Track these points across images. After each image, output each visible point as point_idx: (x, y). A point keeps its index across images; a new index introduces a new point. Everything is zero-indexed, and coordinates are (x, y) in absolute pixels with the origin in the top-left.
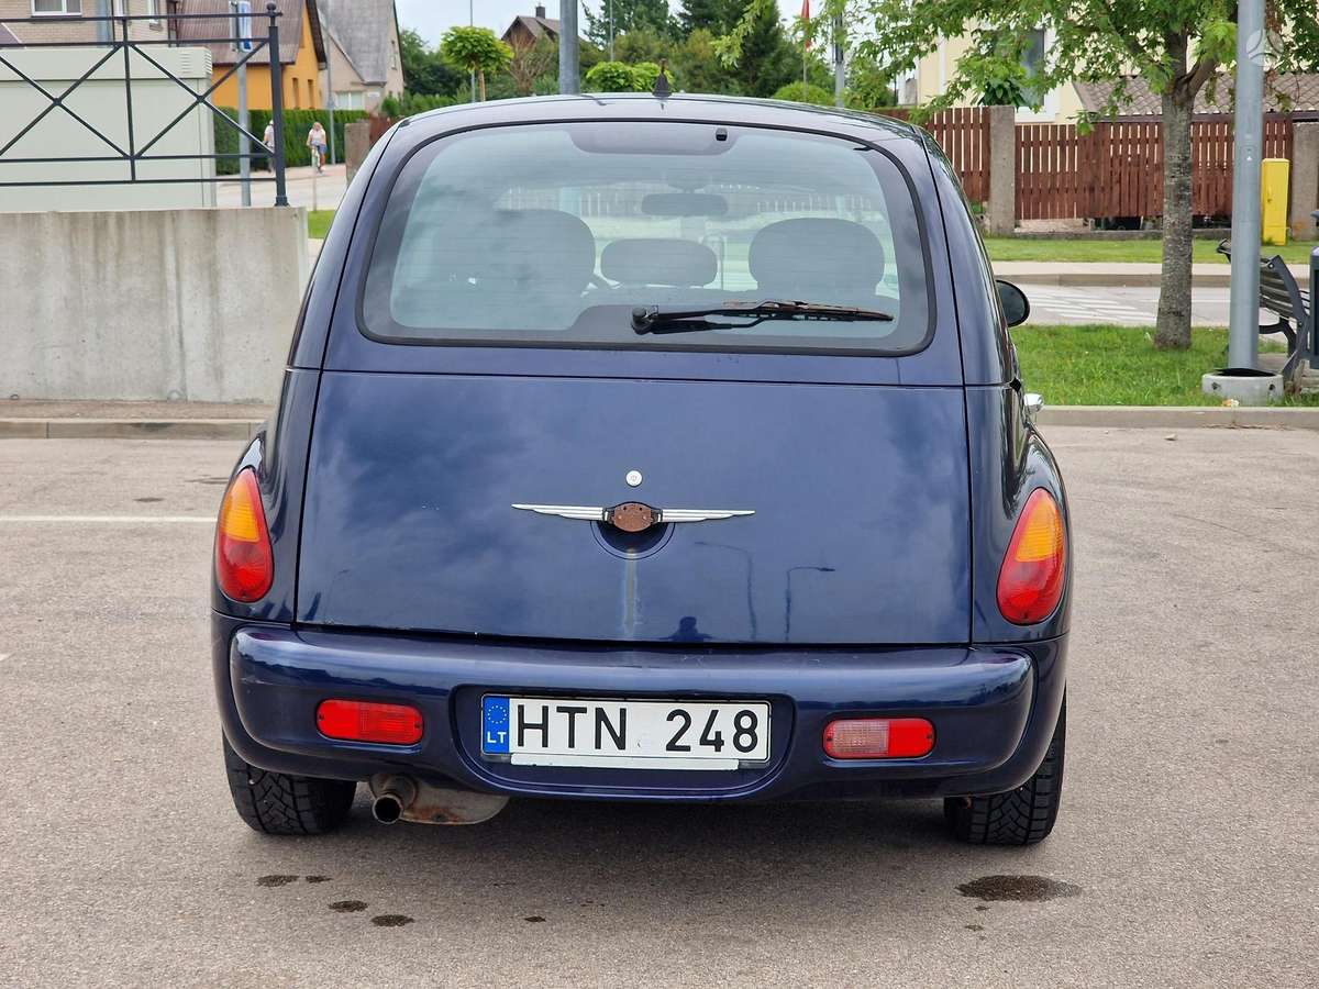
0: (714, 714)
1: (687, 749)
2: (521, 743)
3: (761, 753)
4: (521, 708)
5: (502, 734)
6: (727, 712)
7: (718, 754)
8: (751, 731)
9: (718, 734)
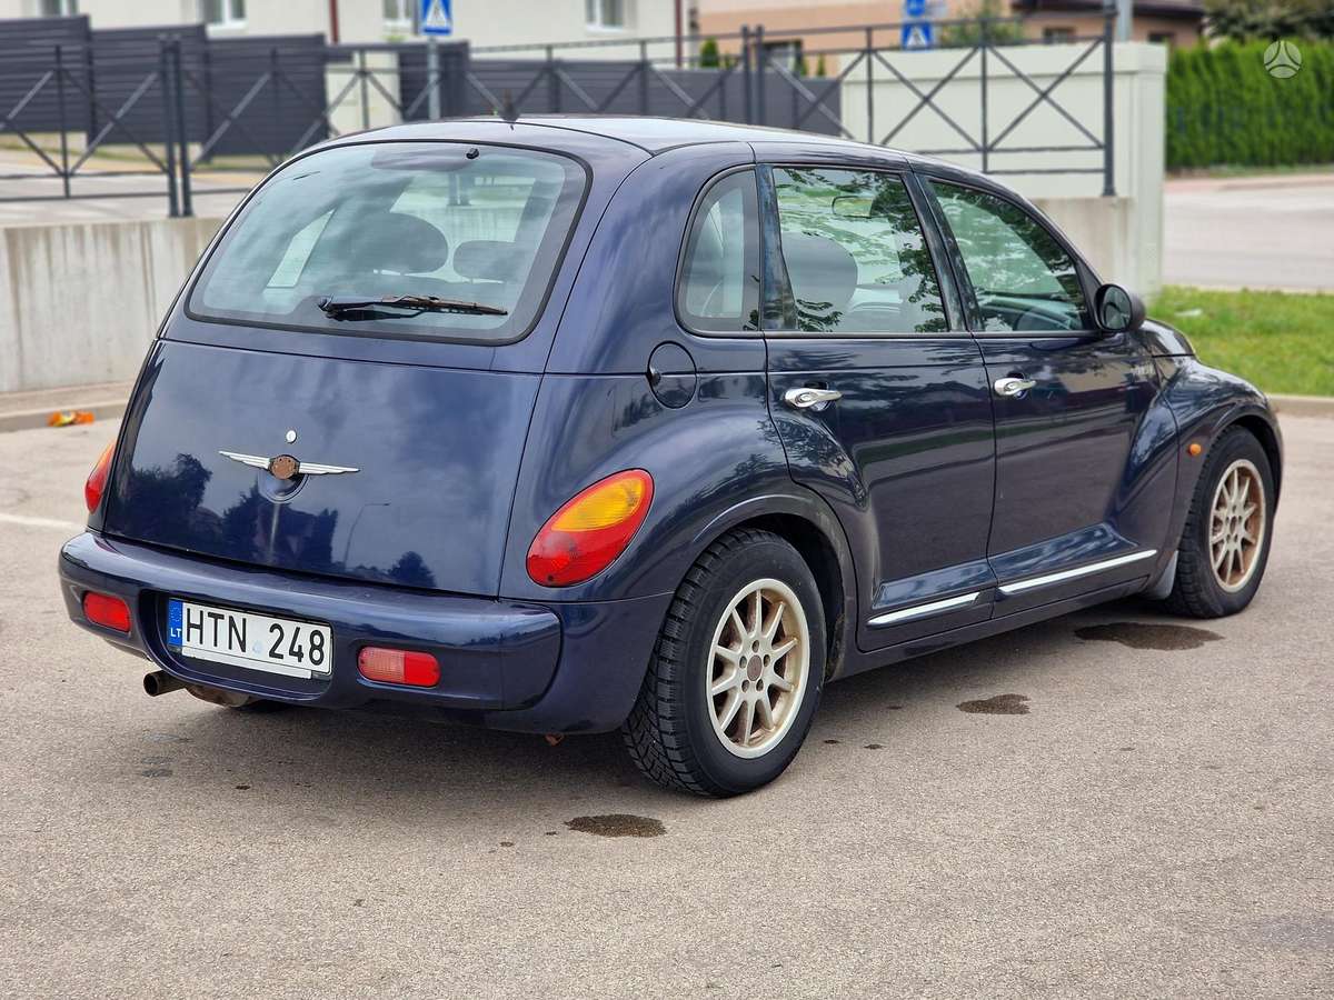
0: (298, 629)
1: (281, 657)
2: (188, 640)
3: (325, 667)
4: (189, 610)
5: (179, 630)
6: (307, 629)
7: (299, 665)
8: (320, 648)
9: (300, 647)
